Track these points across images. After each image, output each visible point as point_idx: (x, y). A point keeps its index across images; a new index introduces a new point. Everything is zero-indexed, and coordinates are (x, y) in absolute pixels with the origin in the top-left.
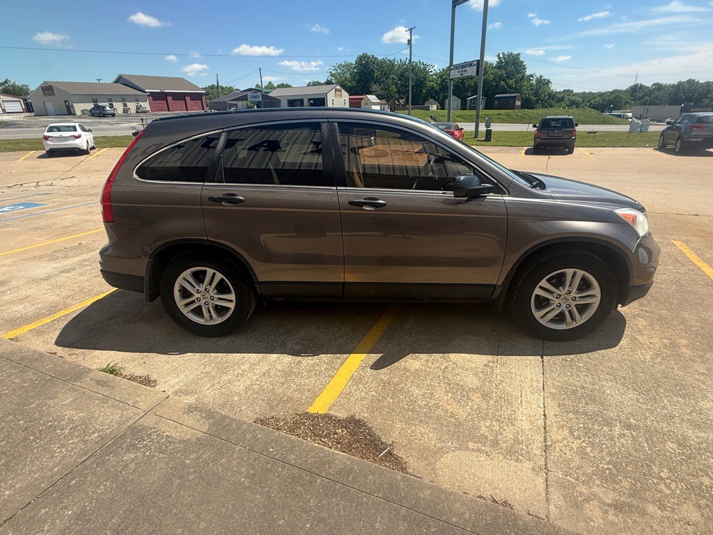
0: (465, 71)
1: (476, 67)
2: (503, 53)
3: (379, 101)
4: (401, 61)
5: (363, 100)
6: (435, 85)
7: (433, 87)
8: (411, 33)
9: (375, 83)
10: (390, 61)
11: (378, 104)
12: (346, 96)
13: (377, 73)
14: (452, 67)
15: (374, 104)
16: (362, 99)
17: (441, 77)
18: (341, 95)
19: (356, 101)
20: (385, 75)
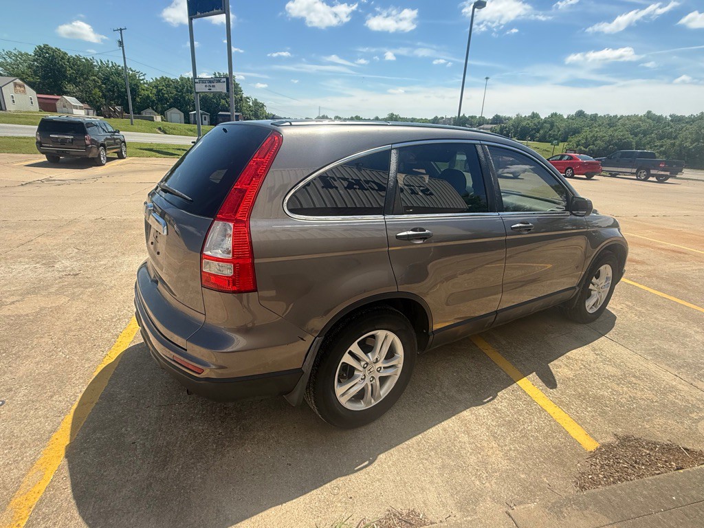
0: (213, 86)
1: (225, 84)
2: (218, 73)
3: (82, 105)
4: (101, 62)
5: (59, 102)
6: (150, 95)
7: (148, 96)
8: (121, 33)
9: (69, 82)
10: (86, 60)
11: (81, 108)
12: (31, 93)
13: (69, 72)
14: (196, 80)
15: (76, 107)
16: (58, 99)
17: (157, 87)
18: (24, 92)
19: (47, 101)
20: (82, 75)
